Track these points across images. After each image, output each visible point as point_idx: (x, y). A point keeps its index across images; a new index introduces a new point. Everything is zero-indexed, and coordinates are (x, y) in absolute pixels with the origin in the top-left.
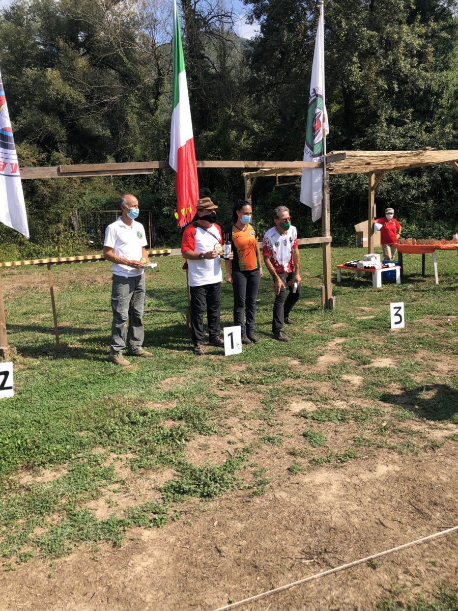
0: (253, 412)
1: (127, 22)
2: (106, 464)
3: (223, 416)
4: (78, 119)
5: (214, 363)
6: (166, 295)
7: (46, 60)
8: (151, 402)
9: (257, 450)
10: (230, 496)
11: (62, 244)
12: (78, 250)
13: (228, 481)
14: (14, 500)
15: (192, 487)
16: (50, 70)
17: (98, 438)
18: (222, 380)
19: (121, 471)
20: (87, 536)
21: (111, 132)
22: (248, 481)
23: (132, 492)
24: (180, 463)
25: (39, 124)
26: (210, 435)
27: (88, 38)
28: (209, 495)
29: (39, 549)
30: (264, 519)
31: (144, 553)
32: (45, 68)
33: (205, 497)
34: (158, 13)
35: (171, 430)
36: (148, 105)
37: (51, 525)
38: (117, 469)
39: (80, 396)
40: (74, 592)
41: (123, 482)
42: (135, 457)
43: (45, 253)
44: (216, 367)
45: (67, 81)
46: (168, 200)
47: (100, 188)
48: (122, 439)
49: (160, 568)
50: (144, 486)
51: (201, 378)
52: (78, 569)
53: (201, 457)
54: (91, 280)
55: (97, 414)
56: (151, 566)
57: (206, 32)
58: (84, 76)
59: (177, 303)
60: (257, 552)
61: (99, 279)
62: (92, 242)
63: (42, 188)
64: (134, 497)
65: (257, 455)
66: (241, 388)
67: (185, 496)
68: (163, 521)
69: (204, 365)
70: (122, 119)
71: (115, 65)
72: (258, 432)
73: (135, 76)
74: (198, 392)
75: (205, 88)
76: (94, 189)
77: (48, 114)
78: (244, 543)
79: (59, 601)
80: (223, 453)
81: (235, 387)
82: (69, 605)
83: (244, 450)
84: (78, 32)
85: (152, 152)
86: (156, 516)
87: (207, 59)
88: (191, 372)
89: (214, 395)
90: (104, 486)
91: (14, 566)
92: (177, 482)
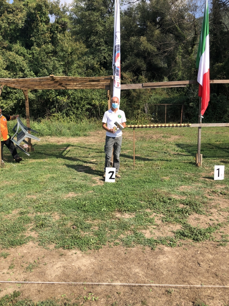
0: (225, 208)
1: (181, 9)
2: (151, 217)
3: (209, 207)
4: (152, 59)
5: (208, 183)
6: (186, 147)
7: (141, 33)
8: (174, 195)
9: (225, 226)
10: (208, 243)
11: (139, 119)
12: (146, 122)
13: (208, 236)
14: (114, 222)
15: (189, 235)
16: (142, 37)
17: (148, 205)
18: (211, 191)
19: (157, 221)
20: (141, 243)
21: (168, 65)
22: (218, 238)
23: (161, 231)
24: (185, 223)
25: (134, 63)
26: (201, 214)
27: (161, 20)
28: (197, 240)
29: (122, 242)
30: (224, 257)
31: (164, 255)
32: (140, 36)
33: (195, 240)
34: (198, 3)
35: (182, 209)
36: (188, 51)
37: (127, 235)
38: (156, 220)
39: (142, 187)
40: (135, 261)
41: (158, 226)
42: (164, 216)
43: (131, 123)
44: (208, 184)
45: (149, 42)
46: (193, 99)
47: (159, 93)
48: (159, 208)
49: (171, 263)
50: (167, 229)
51: (200, 188)
52: (136, 254)
53: (195, 223)
54: (150, 137)
55: (149, 195)
56: (167, 261)
57: (224, 10)
58: (157, 39)
59: (191, 151)
60: (218, 270)
61: (154, 137)
62: (153, 119)
63: (133, 93)
64: (162, 233)
65: (225, 228)
66: (220, 196)
67: (185, 237)
68: (174, 245)
69: (203, 183)
70: (174, 58)
71: (173, 31)
72: (227, 218)
73: (183, 36)
74: (197, 194)
75: (220, 40)
76: (157, 93)
77: (139, 58)
78: (212, 264)
79: (128, 263)
80: (206, 224)
81: (217, 195)
82: (132, 265)
83: (218, 225)
84: (157, 17)
85: (187, 75)
86: (171, 242)
87: (223, 24)
88: (195, 185)
89: (206, 197)
90: (149, 225)
91: (112, 246)
92: (182, 231)
